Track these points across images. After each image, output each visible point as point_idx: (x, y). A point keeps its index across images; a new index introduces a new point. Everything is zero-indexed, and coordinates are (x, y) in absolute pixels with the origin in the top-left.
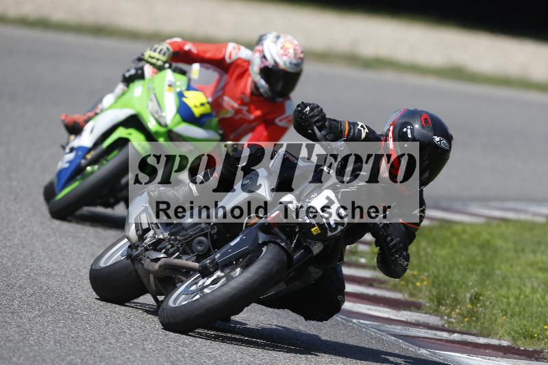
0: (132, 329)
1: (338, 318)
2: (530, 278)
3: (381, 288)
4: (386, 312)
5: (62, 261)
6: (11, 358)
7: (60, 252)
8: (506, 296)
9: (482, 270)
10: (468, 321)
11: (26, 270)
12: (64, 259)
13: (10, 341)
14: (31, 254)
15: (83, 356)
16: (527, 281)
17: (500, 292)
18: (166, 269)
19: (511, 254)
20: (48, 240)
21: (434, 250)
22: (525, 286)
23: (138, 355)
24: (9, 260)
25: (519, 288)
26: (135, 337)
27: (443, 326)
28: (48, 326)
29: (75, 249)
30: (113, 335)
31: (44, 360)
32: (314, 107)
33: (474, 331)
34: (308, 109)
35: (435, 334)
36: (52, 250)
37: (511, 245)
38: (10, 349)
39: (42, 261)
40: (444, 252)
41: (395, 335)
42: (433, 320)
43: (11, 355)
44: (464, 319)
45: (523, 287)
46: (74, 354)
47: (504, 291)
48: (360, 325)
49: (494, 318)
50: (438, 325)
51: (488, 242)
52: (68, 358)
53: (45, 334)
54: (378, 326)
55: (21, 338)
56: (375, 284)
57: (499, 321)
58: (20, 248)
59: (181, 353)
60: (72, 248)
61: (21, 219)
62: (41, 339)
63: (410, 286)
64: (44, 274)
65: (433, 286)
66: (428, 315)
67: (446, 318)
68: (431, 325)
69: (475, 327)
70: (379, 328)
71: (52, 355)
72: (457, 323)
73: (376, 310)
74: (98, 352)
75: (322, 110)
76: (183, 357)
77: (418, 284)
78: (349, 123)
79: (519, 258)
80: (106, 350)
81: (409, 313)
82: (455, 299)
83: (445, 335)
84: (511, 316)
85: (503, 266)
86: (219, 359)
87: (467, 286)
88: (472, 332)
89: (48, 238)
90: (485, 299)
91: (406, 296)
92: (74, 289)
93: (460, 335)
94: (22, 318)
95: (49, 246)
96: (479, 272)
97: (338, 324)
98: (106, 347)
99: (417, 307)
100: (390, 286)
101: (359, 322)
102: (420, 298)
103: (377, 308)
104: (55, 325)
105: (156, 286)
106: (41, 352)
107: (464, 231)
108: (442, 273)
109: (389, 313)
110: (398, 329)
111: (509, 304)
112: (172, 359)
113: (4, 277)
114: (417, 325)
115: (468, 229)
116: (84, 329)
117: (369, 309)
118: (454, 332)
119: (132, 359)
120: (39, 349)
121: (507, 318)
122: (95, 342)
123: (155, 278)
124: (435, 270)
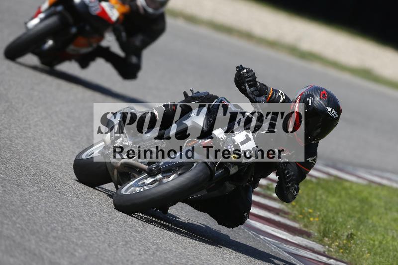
0: (102, 213)
1: (250, 233)
2: (392, 230)
3: (285, 217)
4: (285, 235)
5: (61, 155)
6: (12, 217)
7: (60, 149)
8: (373, 239)
9: (359, 218)
10: (342, 252)
11: (33, 157)
12: (62, 154)
13: (13, 205)
14: (39, 146)
15: (63, 225)
16: (389, 231)
17: (369, 236)
18: (125, 167)
19: (382, 210)
20: (53, 138)
21: (327, 197)
22: (388, 235)
23: (103, 232)
24: (22, 147)
25: (383, 235)
26: (103, 219)
27: (324, 252)
28: (42, 199)
29: (71, 148)
30: (87, 215)
31: (35, 223)
32: (249, 71)
33: (346, 260)
34: (245, 71)
35: (318, 258)
36: (54, 146)
37: (382, 204)
38: (12, 210)
39: (45, 152)
40: (334, 200)
41: (288, 253)
42: (318, 247)
43: (12, 215)
44: (339, 250)
45: (386, 236)
46: (57, 223)
47: (372, 236)
48: (264, 241)
49: (361, 253)
50: (320, 251)
51: (367, 199)
52: (52, 225)
53: (39, 205)
54: (278, 244)
55: (22, 204)
56: (280, 213)
57: (365, 256)
58: (32, 141)
59: (133, 237)
60: (68, 147)
61: (36, 119)
62: (35, 208)
63: (306, 220)
64: (45, 162)
65: (322, 223)
66: (314, 243)
67: (327, 247)
68: (316, 250)
69: (347, 257)
70: (277, 245)
71: (41, 220)
72: (335, 252)
73: (278, 233)
74: (75, 225)
75: (254, 74)
76: (135, 240)
77: (312, 219)
78: (273, 90)
79: (387, 214)
80: (81, 225)
81: (301, 239)
82: (336, 234)
83: (324, 259)
84: (374, 254)
85: (374, 218)
86: (160, 246)
87: (346, 227)
88: (344, 261)
89: (53, 137)
90: (358, 239)
91: (302, 226)
92: (66, 177)
93: (335, 261)
94: (24, 190)
95: (52, 142)
96: (356, 219)
97: (249, 237)
98: (81, 223)
99: (308, 235)
100: (291, 217)
101: (264, 238)
102: (311, 229)
103: (279, 231)
104: (47, 200)
105: (118, 178)
106: (34, 217)
107: (351, 188)
108: (331, 214)
109: (287, 236)
110: (292, 249)
111: (374, 245)
112: (126, 240)
113: (16, 159)
114: (305, 248)
115: (354, 187)
116: (68, 207)
117: (273, 231)
118: (331, 258)
119: (98, 234)
120: (33, 215)
121: (370, 255)
122: (74, 217)
123: (118, 172)
124: (325, 211)
